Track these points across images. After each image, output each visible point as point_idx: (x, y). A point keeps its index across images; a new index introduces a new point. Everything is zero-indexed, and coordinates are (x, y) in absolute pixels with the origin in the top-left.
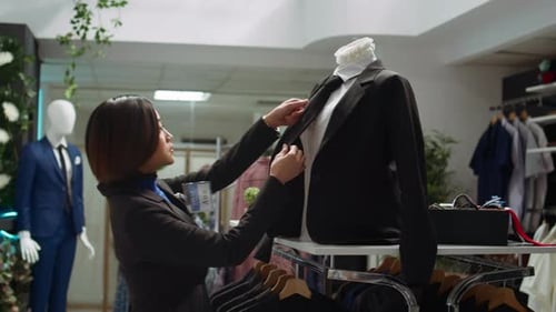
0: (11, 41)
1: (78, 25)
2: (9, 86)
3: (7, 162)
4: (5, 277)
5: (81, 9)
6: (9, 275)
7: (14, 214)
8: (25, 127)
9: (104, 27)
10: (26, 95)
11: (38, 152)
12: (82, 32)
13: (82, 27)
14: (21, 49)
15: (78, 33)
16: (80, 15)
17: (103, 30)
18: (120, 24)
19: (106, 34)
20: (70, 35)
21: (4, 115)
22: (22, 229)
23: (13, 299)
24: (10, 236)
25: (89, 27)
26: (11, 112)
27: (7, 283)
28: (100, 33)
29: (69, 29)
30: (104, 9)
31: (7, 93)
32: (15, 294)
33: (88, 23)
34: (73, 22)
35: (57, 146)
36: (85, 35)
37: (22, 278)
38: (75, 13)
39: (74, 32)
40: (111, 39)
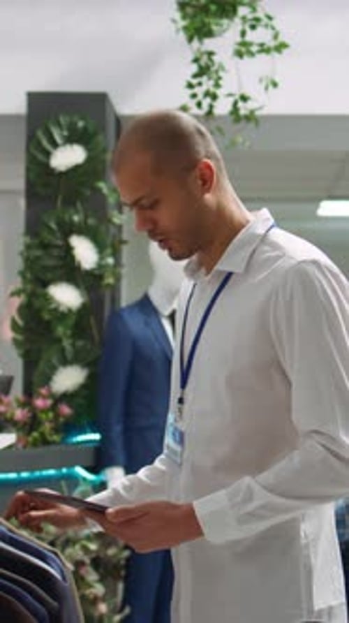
0: (81, 124)
1: (200, 91)
2: (79, 205)
3: (80, 343)
4: (86, 550)
5: (204, 60)
6: (93, 547)
7: (97, 436)
8: (110, 280)
9: (247, 93)
10: (110, 221)
11: (135, 324)
12: (206, 103)
13: (207, 94)
14: (100, 138)
15: (199, 105)
16: (203, 71)
17: (244, 98)
18: (275, 85)
19: (251, 105)
20: (184, 109)
21: (73, 258)
22: (111, 463)
23: (99, 589)
24: (90, 477)
25: (218, 92)
26: (85, 252)
27: (87, 560)
28: (240, 104)
29: (184, 97)
30: (246, 58)
31: (76, 218)
32: (102, 580)
33: (217, 85)
34: (190, 86)
35: (167, 312)
36: (211, 107)
37: (111, 551)
38: (194, 68)
39: (192, 104)
40: (258, 113)
